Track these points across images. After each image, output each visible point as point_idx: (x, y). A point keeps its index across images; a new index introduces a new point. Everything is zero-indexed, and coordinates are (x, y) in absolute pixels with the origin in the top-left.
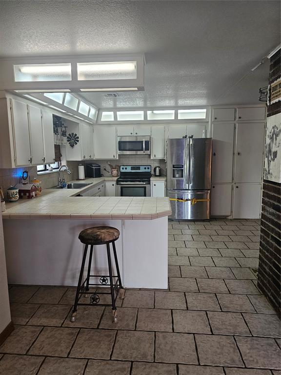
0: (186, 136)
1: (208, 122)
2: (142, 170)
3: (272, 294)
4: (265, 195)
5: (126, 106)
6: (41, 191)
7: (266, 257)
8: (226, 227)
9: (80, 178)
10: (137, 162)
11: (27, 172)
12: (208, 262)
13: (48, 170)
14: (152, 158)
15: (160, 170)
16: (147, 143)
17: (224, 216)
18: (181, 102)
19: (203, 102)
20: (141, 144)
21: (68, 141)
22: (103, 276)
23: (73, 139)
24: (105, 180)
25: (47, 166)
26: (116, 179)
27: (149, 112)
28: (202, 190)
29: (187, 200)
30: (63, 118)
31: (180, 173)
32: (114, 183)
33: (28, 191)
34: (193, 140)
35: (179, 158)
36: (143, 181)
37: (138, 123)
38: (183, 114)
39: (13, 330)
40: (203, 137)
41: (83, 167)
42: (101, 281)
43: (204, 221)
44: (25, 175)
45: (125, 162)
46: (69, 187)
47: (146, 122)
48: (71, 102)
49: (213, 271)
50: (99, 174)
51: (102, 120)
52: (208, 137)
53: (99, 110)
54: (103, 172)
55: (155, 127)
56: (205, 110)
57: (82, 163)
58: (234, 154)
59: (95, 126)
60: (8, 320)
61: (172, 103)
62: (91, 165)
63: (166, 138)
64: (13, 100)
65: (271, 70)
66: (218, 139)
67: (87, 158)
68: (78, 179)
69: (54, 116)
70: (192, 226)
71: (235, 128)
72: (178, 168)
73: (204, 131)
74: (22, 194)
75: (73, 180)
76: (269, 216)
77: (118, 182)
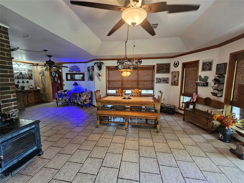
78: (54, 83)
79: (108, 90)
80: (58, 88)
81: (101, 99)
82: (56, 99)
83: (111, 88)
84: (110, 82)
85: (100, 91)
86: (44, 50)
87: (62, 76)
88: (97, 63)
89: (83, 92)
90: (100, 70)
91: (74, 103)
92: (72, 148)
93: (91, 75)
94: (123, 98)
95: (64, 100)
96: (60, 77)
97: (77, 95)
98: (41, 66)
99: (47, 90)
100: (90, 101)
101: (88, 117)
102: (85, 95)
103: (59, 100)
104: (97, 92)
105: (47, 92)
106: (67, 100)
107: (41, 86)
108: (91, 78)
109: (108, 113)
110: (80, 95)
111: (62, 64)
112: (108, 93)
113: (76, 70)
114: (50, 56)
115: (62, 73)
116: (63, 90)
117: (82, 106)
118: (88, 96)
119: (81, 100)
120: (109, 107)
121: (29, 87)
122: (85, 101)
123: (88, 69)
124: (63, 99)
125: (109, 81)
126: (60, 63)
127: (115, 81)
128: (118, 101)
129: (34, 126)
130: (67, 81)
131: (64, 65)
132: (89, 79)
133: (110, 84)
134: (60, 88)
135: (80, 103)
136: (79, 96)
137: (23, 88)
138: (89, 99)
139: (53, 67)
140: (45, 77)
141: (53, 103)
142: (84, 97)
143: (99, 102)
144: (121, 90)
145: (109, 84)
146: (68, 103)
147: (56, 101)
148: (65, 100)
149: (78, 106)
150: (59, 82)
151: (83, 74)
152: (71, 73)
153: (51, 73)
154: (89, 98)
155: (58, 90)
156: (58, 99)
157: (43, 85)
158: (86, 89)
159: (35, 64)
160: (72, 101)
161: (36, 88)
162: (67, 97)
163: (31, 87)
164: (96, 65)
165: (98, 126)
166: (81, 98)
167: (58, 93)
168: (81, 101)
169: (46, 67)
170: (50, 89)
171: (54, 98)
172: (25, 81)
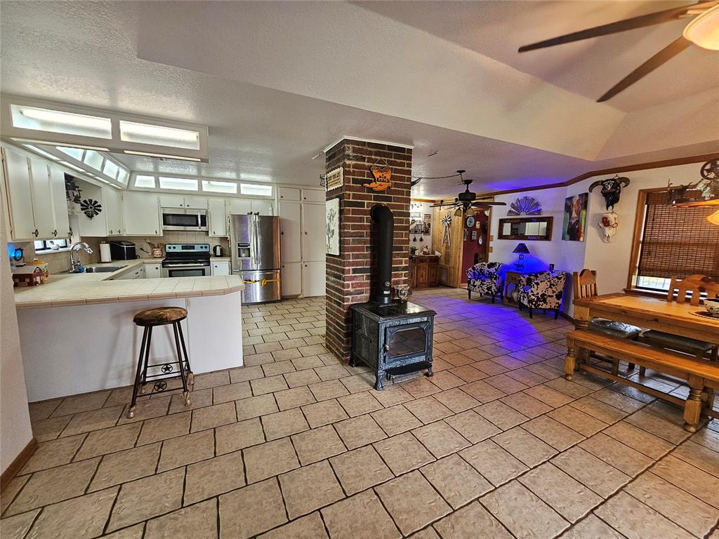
0: (251, 213)
1: (274, 200)
2: (197, 250)
3: (337, 349)
4: (328, 267)
5: (174, 172)
6: (47, 276)
7: (331, 319)
8: (298, 306)
9: (103, 261)
10: (189, 240)
11: (22, 250)
12: (282, 337)
13: (50, 248)
14: (210, 235)
15: (221, 250)
16: (203, 218)
17: (294, 296)
18: (243, 176)
19: (267, 178)
20: (194, 218)
21: (82, 209)
22: (165, 364)
23: (91, 208)
24: (144, 263)
25: (48, 242)
26: (161, 260)
27: (204, 183)
28: (271, 270)
29: (256, 281)
30: (77, 178)
31: (247, 252)
32: (159, 266)
33: (30, 276)
34: (260, 217)
35: (244, 235)
36: (201, 263)
37: (190, 194)
38: (246, 189)
39: (37, 449)
40: (270, 214)
41: (108, 245)
42: (164, 370)
43: (274, 302)
44: (19, 254)
45: (172, 239)
46: (89, 271)
47: (200, 193)
48: (93, 159)
49: (286, 344)
50: (132, 255)
51: (136, 185)
52: (275, 215)
53: (132, 172)
54: (138, 252)
55: (212, 200)
56: (271, 187)
57: (106, 240)
58: (301, 233)
59: (124, 192)
60: (28, 437)
61: (233, 175)
62: (120, 243)
63: (228, 213)
64: (6, 150)
65: (327, 162)
66: (285, 218)
67: (115, 233)
68: (100, 262)
69: (67, 176)
70: (263, 308)
71: (301, 208)
72: (244, 247)
73: (270, 209)
74: (17, 280)
75: (91, 263)
76: (332, 284)
77: (164, 264)
78: (469, 243)
79: (639, 275)
80: (476, 255)
81: (594, 300)
82: (469, 283)
83: (650, 270)
84: (653, 248)
85: (597, 273)
86: (458, 172)
87: (490, 225)
88: (603, 182)
89: (541, 273)
90: (611, 207)
91: (511, 299)
92: (485, 392)
93: (573, 221)
94: (703, 314)
95: (485, 287)
96: (485, 230)
97: (522, 278)
98: (449, 207)
99: (453, 258)
100: (560, 302)
101: (542, 345)
102: (546, 281)
103: (475, 286)
104: (581, 275)
105: (452, 264)
106: (494, 288)
107: (443, 250)
108: (574, 233)
109: (609, 345)
110: (529, 281)
111: (491, 196)
112: (637, 287)
113: (527, 209)
114: (468, 182)
115: (490, 218)
116: (487, 261)
117: (531, 313)
118: (554, 285)
119: (530, 294)
120: (623, 332)
121: (422, 250)
122: (543, 298)
123: (566, 205)
124: (483, 284)
125: (649, 243)
126: (488, 195)
127: (680, 245)
128: (670, 315)
129: (425, 319)
130: (499, 238)
131: (498, 199)
132: (568, 237)
133: (649, 253)
134: (480, 256)
135: (525, 303)
136: (525, 283)
137: (413, 250)
138: (558, 297)
139: (473, 205)
140: (453, 230)
141: (462, 291)
142: (540, 288)
143: (582, 306)
144: (703, 280)
145: (646, 253)
146: (494, 296)
147: (466, 287)
148: (489, 289)
149: (521, 310)
150: (480, 243)
151: (549, 220)
152: (513, 219)
153: (465, 220)
154: (557, 292)
155: (476, 262)
156: (472, 283)
157: (447, 248)
158: (553, 265)
159: (438, 201)
160: (506, 294)
161: (433, 253)
162: (495, 281)
163: (425, 250)
164: (600, 188)
165: (567, 375)
166: (532, 289)
167: (474, 268)
168: (529, 297)
169: (457, 208)
170: (459, 257)
171: (464, 279)
172: (418, 236)
